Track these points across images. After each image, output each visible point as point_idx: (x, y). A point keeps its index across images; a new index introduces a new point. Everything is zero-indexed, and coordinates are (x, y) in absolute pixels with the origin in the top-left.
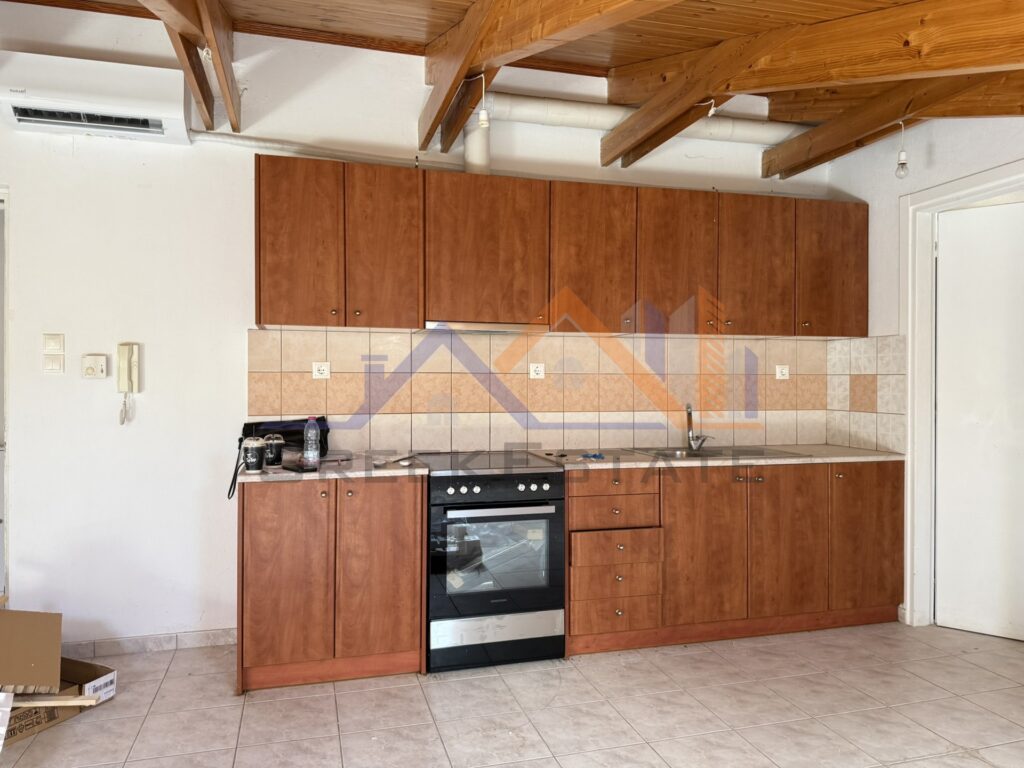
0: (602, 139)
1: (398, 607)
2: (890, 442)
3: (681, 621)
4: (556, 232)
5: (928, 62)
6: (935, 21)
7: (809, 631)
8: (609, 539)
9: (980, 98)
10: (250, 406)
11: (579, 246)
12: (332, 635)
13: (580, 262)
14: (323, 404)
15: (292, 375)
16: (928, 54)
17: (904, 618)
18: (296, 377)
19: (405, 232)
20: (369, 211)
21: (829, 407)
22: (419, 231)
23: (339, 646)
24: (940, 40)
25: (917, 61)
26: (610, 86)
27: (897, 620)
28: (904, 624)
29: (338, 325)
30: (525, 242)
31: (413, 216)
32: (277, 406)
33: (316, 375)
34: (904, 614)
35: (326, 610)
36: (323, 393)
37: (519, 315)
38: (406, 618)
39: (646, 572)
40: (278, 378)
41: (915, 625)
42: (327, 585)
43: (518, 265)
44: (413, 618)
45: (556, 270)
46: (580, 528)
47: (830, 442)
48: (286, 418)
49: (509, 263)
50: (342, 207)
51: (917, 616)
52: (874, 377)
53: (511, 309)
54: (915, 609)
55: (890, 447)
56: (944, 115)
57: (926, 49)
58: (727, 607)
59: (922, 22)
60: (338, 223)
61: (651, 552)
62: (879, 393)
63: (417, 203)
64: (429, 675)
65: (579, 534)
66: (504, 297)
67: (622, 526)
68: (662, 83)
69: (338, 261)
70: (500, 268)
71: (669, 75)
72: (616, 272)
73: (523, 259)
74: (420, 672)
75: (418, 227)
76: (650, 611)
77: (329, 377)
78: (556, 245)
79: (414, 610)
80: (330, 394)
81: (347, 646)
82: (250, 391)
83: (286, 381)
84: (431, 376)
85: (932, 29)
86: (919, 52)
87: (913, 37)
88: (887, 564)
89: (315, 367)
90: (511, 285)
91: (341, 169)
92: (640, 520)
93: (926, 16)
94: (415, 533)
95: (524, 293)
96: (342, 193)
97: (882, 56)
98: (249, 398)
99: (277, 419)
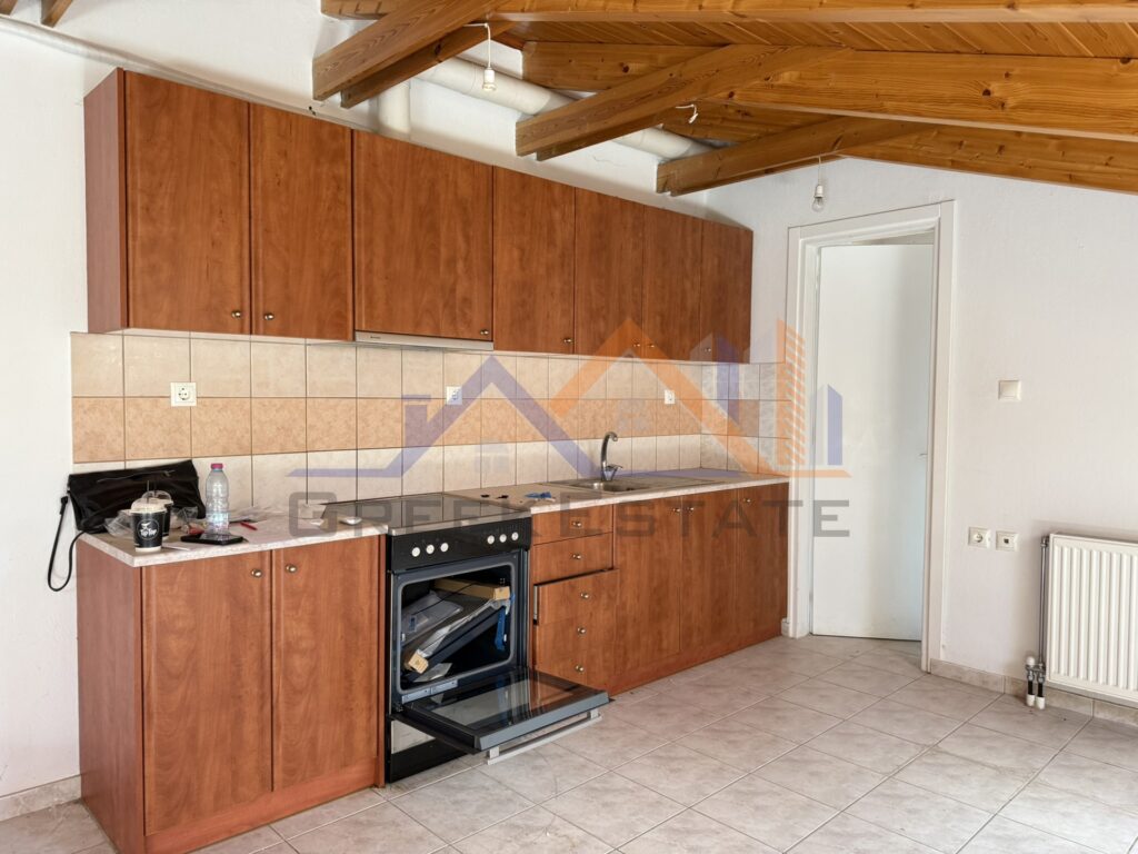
0: (517, 124)
1: (351, 709)
2: (773, 464)
3: (629, 666)
4: (499, 229)
5: (1014, 115)
6: (1023, 78)
7: (722, 656)
8: (573, 588)
9: (911, 146)
10: (77, 448)
11: (522, 250)
12: (269, 762)
13: (523, 269)
14: (187, 443)
15: (141, 400)
16: (1014, 108)
17: (787, 631)
18: (146, 405)
19: (329, 209)
20: (282, 176)
21: (703, 431)
22: (346, 210)
23: (278, 775)
24: (1029, 97)
25: (999, 113)
26: (526, 62)
27: (781, 635)
28: (787, 637)
29: (242, 332)
30: (467, 239)
31: (339, 188)
32: (118, 447)
33: (176, 401)
34: (788, 628)
35: (262, 732)
36: (186, 427)
37: (462, 328)
38: (361, 720)
39: (604, 618)
40: (119, 406)
41: (798, 636)
42: (262, 697)
43: (460, 266)
44: (369, 720)
45: (500, 277)
46: (543, 580)
47: (704, 466)
48: (131, 465)
49: (451, 262)
50: (246, 165)
51: (799, 628)
52: (756, 403)
53: (453, 320)
54: (797, 623)
55: (773, 469)
56: (872, 157)
57: (1011, 102)
58: (665, 644)
59: (1007, 75)
60: (241, 187)
61: (609, 597)
62: (761, 418)
63: (343, 171)
64: (388, 787)
65: (546, 587)
66: (445, 306)
67: (581, 572)
68: (620, 73)
69: (241, 242)
70: (442, 268)
71: (634, 67)
72: (557, 284)
73: (466, 259)
74: (376, 786)
75: (345, 204)
76: (605, 661)
77: (194, 404)
78: (499, 245)
79: (370, 709)
80: (196, 428)
81: (290, 772)
82: (75, 425)
83: (131, 412)
84: (332, 402)
85: (1019, 85)
86: (1003, 105)
87: (997, 88)
88: (777, 582)
89: (175, 389)
90: (453, 290)
91: (246, 111)
92: (596, 563)
93: (1013, 70)
94: (370, 611)
95: (466, 301)
96: (246, 144)
97: (954, 100)
98: (75, 436)
99: (119, 466)
